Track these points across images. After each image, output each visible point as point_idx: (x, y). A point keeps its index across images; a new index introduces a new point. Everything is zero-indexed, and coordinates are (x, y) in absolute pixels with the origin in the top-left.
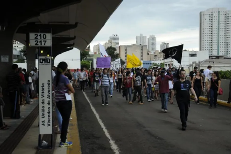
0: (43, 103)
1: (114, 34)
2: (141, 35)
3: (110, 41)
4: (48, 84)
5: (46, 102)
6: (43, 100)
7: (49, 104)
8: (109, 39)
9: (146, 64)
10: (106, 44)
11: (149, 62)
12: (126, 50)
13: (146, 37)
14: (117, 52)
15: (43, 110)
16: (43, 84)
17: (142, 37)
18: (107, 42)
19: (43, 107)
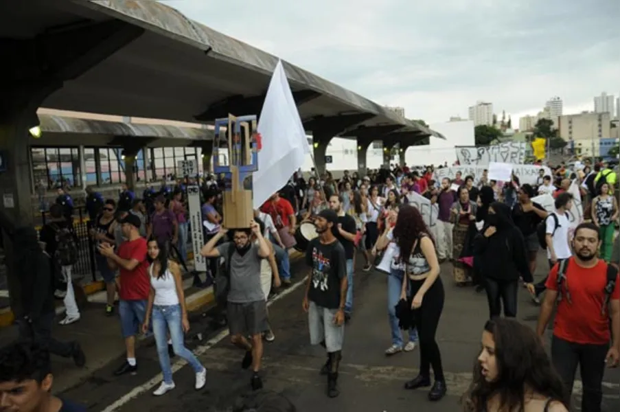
0: (195, 237)
1: (554, 97)
2: (604, 94)
3: (547, 110)
4: (198, 216)
5: (198, 236)
6: (195, 234)
7: (200, 238)
8: (545, 106)
9: (606, 144)
10: (540, 114)
11: (611, 141)
12: (570, 122)
13: (612, 97)
14: (555, 126)
15: (196, 244)
16: (194, 217)
17: (605, 98)
18: (542, 110)
19: (196, 242)
